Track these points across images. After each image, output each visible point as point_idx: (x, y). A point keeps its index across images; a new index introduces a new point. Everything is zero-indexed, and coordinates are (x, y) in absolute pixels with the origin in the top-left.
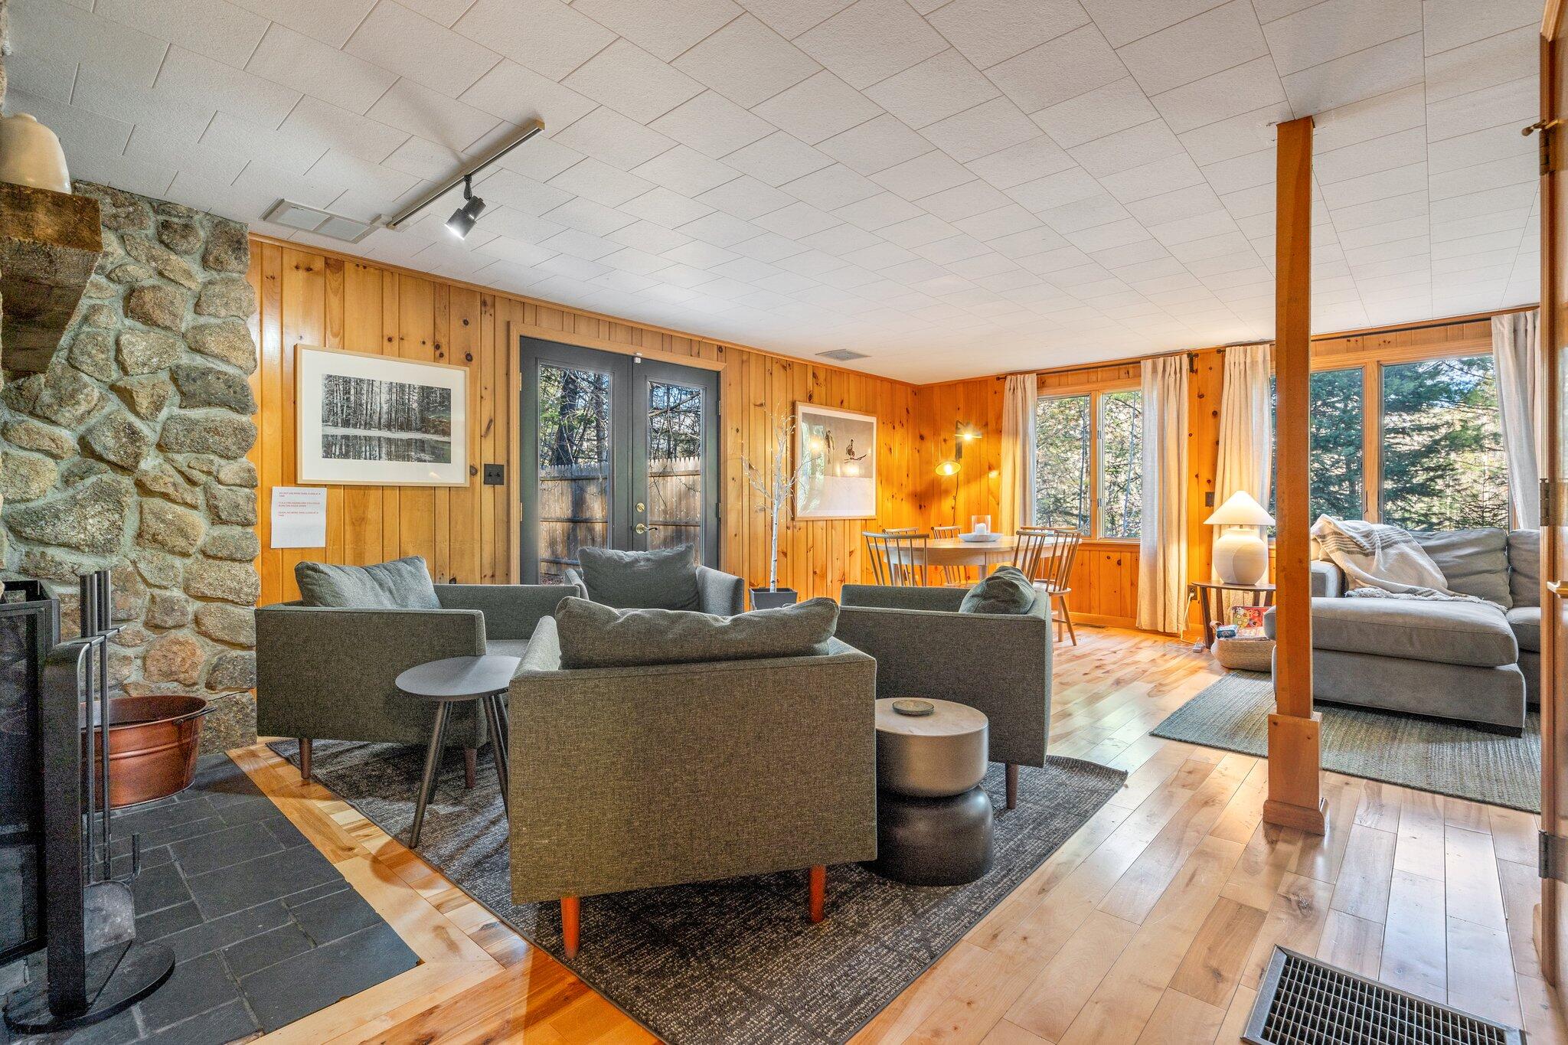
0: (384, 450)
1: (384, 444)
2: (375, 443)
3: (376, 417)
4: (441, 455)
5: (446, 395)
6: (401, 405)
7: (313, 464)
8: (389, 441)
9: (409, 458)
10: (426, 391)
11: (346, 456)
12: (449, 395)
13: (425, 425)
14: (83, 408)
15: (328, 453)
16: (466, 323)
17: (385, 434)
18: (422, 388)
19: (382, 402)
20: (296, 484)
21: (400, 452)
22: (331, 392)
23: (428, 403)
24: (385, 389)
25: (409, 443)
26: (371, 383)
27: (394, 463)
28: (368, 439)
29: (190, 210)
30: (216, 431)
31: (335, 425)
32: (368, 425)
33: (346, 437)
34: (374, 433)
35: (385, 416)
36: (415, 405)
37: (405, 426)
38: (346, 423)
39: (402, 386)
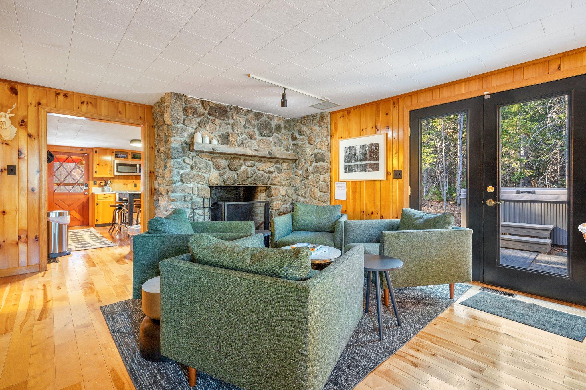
0: (359, 168)
1: (359, 167)
2: (356, 166)
3: (357, 158)
4: (375, 168)
5: (377, 145)
6: (364, 153)
7: (344, 176)
8: (360, 165)
9: (365, 171)
10: (371, 146)
11: (349, 172)
12: (378, 145)
13: (371, 158)
14: (301, 166)
15: (346, 172)
16: (387, 114)
17: (359, 163)
18: (370, 145)
19: (358, 152)
20: (338, 181)
21: (363, 169)
22: (346, 152)
23: (371, 150)
24: (359, 147)
25: (365, 165)
26: (355, 147)
27: (362, 172)
28: (355, 165)
30: (319, 168)
31: (347, 162)
32: (355, 161)
33: (349, 166)
34: (356, 163)
35: (359, 157)
36: (367, 151)
37: (365, 160)
38: (350, 161)
39: (364, 145)
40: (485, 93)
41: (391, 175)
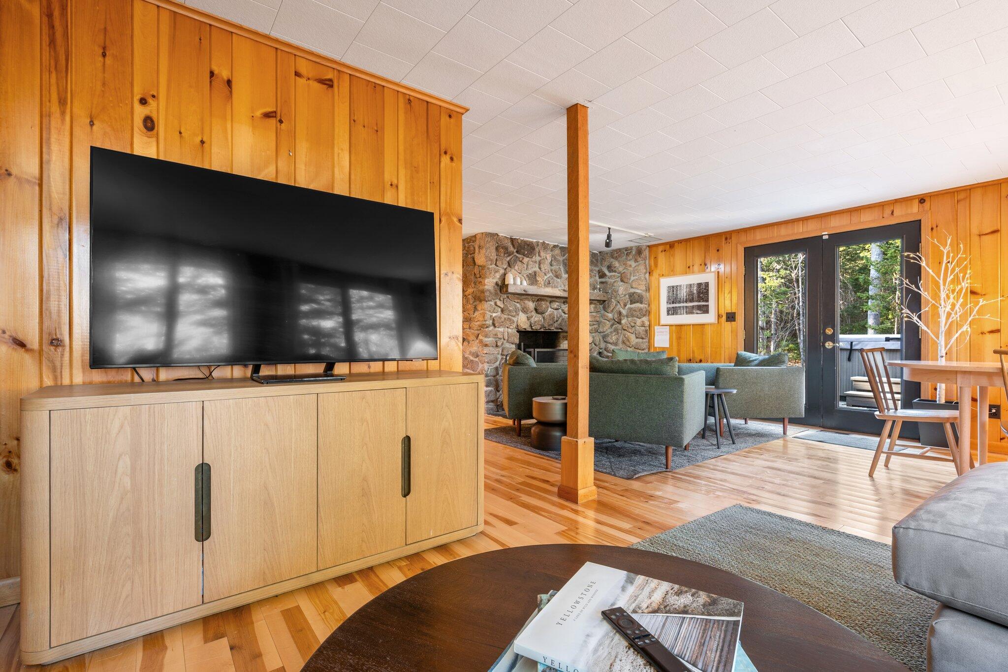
0: (685, 311)
1: (685, 309)
2: (682, 308)
3: (682, 299)
4: (705, 310)
5: (707, 284)
6: (691, 293)
7: (666, 319)
8: (686, 307)
9: (692, 313)
10: (699, 285)
11: (673, 314)
12: (708, 285)
13: (700, 299)
14: (612, 308)
15: (668, 314)
16: (718, 250)
17: (685, 304)
18: (698, 284)
19: (683, 293)
20: (659, 325)
21: (690, 311)
22: (669, 292)
23: (700, 290)
24: (685, 287)
25: (693, 307)
26: (680, 286)
27: (688, 315)
28: (680, 307)
29: (631, 247)
30: (635, 311)
31: (670, 304)
32: (680, 302)
33: (673, 308)
34: (682, 305)
35: (685, 298)
36: (695, 292)
37: (692, 301)
38: (673, 303)
39: (691, 285)
40: (823, 233)
41: (724, 317)
